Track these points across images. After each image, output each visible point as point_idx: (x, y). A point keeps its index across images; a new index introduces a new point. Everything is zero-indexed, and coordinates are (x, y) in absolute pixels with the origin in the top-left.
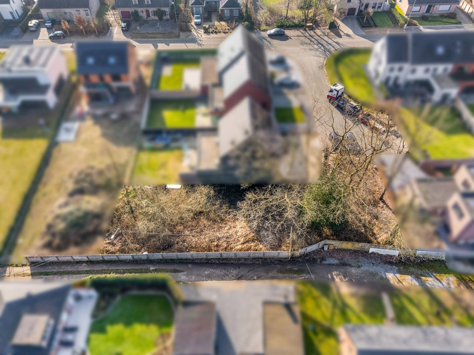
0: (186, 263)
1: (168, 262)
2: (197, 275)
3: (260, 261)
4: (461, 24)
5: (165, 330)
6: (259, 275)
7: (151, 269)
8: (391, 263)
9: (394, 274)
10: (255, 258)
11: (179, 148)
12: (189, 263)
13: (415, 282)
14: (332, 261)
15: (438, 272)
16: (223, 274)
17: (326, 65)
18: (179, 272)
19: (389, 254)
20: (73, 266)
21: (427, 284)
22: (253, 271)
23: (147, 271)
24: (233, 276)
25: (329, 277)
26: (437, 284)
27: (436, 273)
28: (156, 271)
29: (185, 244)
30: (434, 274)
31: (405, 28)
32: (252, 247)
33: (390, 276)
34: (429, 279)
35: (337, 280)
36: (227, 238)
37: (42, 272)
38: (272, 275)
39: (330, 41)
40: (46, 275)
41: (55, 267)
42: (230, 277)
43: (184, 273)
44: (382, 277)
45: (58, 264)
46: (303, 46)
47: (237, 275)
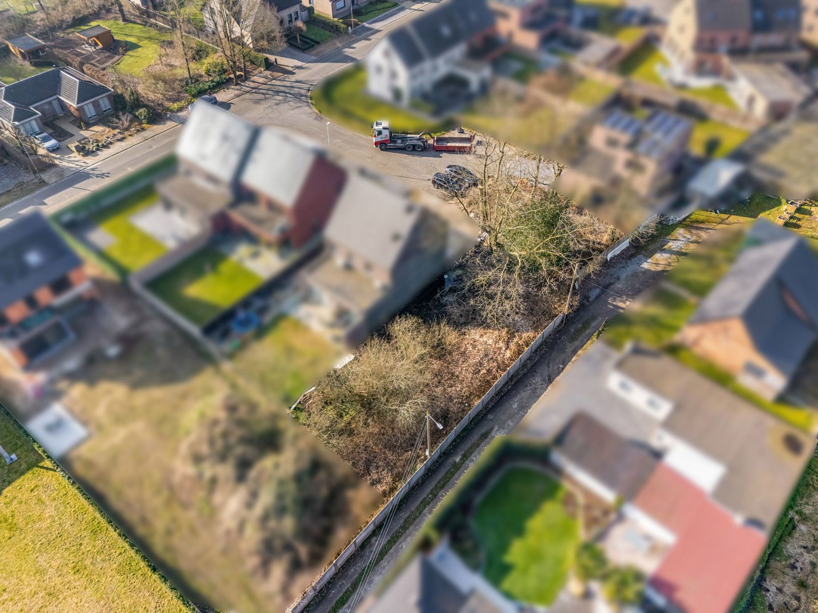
0: (482, 417)
1: (464, 437)
2: (511, 417)
3: (543, 348)
4: (399, 5)
5: (561, 495)
6: (561, 361)
7: (458, 460)
8: (632, 256)
9: (646, 261)
10: (536, 351)
11: (281, 317)
12: (486, 415)
13: (666, 255)
14: (595, 293)
15: (669, 234)
16: (531, 392)
17: (320, 112)
18: (490, 433)
19: (623, 249)
20: (362, 557)
21: (674, 249)
22: (550, 362)
23: (457, 467)
24: (541, 384)
25: (611, 308)
26: (678, 243)
27: (667, 236)
28: (465, 457)
29: (455, 400)
30: (667, 238)
31: (350, 32)
32: (519, 342)
33: (645, 266)
34: (670, 244)
35: (621, 304)
36: (486, 355)
37: (332, 608)
38: (571, 350)
39: (288, 84)
40: (344, 605)
41: (340, 583)
42: (541, 388)
43: (496, 428)
44: (643, 271)
45: (339, 576)
46: (262, 104)
47: (544, 380)
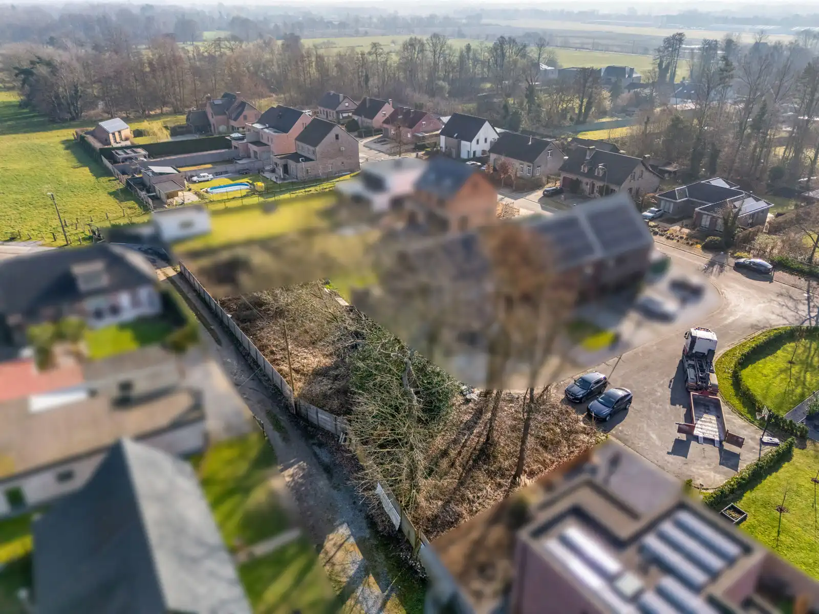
8: (372, 525)
9: (352, 534)
13: (352, 568)
14: (324, 455)
21: (361, 588)
25: (291, 460)
26: (372, 604)
27: (399, 596)
30: (394, 595)
33: (343, 531)
34: (376, 590)
35: (291, 471)
44: (334, 521)
